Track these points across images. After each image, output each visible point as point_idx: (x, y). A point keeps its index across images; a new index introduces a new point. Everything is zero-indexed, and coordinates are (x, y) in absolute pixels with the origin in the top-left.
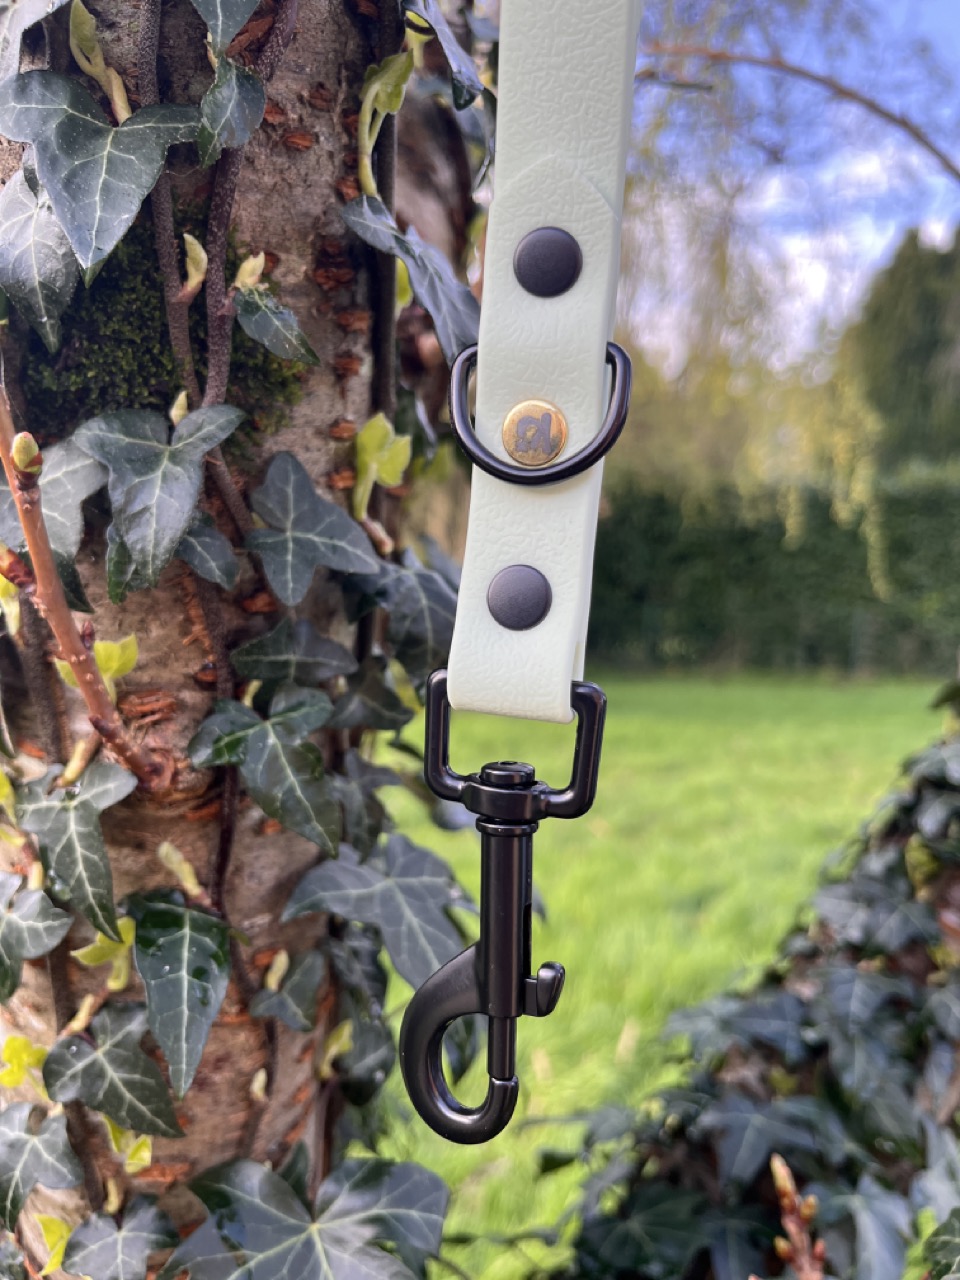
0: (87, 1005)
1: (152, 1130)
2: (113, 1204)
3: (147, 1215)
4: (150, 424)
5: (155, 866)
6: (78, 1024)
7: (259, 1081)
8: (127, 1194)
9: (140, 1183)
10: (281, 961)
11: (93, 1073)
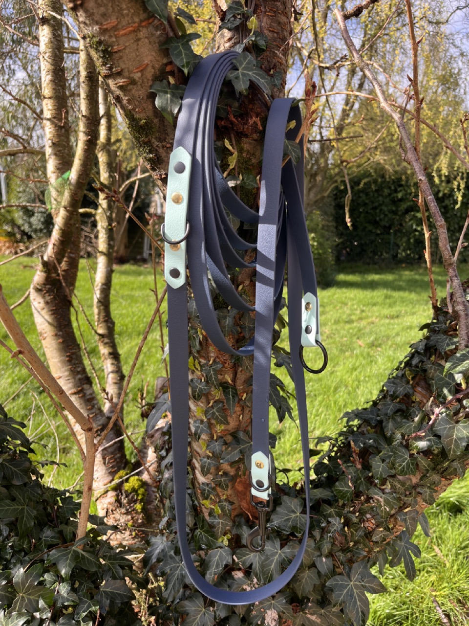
0: (212, 402)
1: (224, 424)
2: (215, 438)
3: (222, 440)
4: (225, 311)
5: (224, 378)
6: (210, 405)
7: (241, 417)
8: (217, 436)
9: (219, 434)
10: (245, 395)
11: (213, 413)
